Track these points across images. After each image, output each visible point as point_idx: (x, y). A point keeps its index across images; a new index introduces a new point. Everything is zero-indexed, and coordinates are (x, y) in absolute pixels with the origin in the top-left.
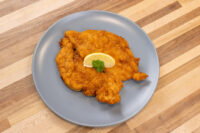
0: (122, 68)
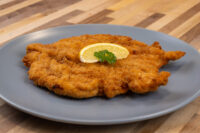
0: (141, 58)
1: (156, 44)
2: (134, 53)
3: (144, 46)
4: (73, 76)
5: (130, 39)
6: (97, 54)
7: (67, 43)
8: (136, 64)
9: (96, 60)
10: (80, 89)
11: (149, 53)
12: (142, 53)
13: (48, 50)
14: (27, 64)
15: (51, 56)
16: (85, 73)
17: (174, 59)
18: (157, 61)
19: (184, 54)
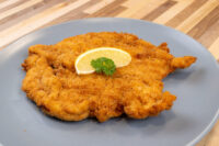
2: (138, 56)
3: (150, 47)
5: (136, 38)
6: (94, 63)
7: (70, 44)
8: (138, 73)
9: (92, 71)
10: (68, 112)
12: (147, 55)
16: (78, 88)
18: (163, 67)
19: (195, 59)
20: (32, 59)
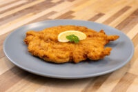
1: (102, 31)
2: (89, 36)
4: (54, 50)
6: (68, 37)
9: (68, 41)
10: (59, 58)
11: (98, 36)
12: (94, 36)
13: (39, 35)
14: (27, 43)
15: (41, 38)
17: (113, 40)
19: (119, 37)
20: (30, 37)
